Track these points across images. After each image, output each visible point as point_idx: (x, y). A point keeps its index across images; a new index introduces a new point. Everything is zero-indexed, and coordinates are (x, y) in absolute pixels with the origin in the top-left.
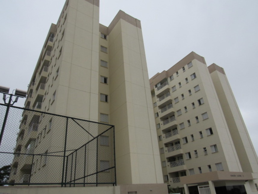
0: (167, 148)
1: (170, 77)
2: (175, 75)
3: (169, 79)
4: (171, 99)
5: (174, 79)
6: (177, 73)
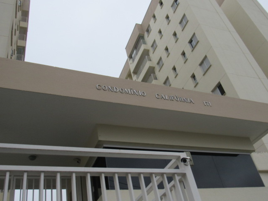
1: (148, 30)
2: (152, 22)
3: (146, 34)
4: (151, 65)
5: (151, 30)
6: (154, 17)
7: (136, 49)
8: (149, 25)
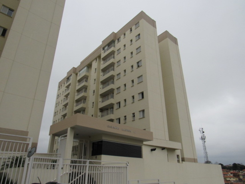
0: (101, 113)
1: (118, 40)
2: (122, 37)
3: (116, 41)
4: (114, 62)
5: (120, 41)
6: (125, 34)
7: (108, 47)
8: (120, 37)
